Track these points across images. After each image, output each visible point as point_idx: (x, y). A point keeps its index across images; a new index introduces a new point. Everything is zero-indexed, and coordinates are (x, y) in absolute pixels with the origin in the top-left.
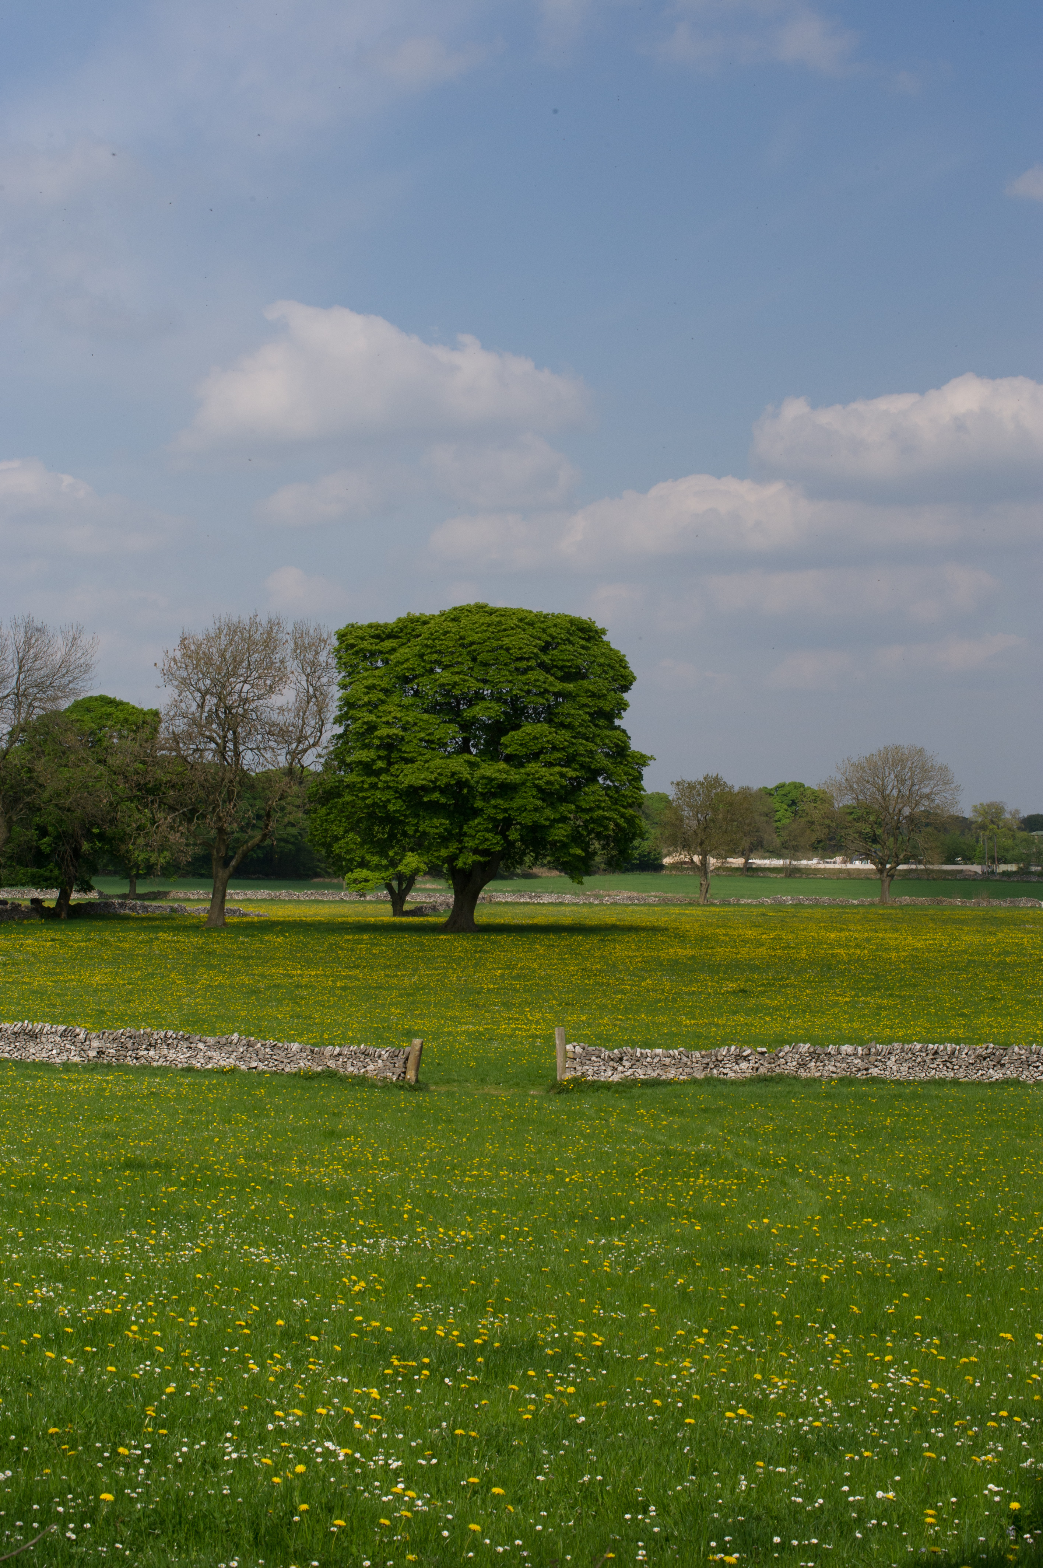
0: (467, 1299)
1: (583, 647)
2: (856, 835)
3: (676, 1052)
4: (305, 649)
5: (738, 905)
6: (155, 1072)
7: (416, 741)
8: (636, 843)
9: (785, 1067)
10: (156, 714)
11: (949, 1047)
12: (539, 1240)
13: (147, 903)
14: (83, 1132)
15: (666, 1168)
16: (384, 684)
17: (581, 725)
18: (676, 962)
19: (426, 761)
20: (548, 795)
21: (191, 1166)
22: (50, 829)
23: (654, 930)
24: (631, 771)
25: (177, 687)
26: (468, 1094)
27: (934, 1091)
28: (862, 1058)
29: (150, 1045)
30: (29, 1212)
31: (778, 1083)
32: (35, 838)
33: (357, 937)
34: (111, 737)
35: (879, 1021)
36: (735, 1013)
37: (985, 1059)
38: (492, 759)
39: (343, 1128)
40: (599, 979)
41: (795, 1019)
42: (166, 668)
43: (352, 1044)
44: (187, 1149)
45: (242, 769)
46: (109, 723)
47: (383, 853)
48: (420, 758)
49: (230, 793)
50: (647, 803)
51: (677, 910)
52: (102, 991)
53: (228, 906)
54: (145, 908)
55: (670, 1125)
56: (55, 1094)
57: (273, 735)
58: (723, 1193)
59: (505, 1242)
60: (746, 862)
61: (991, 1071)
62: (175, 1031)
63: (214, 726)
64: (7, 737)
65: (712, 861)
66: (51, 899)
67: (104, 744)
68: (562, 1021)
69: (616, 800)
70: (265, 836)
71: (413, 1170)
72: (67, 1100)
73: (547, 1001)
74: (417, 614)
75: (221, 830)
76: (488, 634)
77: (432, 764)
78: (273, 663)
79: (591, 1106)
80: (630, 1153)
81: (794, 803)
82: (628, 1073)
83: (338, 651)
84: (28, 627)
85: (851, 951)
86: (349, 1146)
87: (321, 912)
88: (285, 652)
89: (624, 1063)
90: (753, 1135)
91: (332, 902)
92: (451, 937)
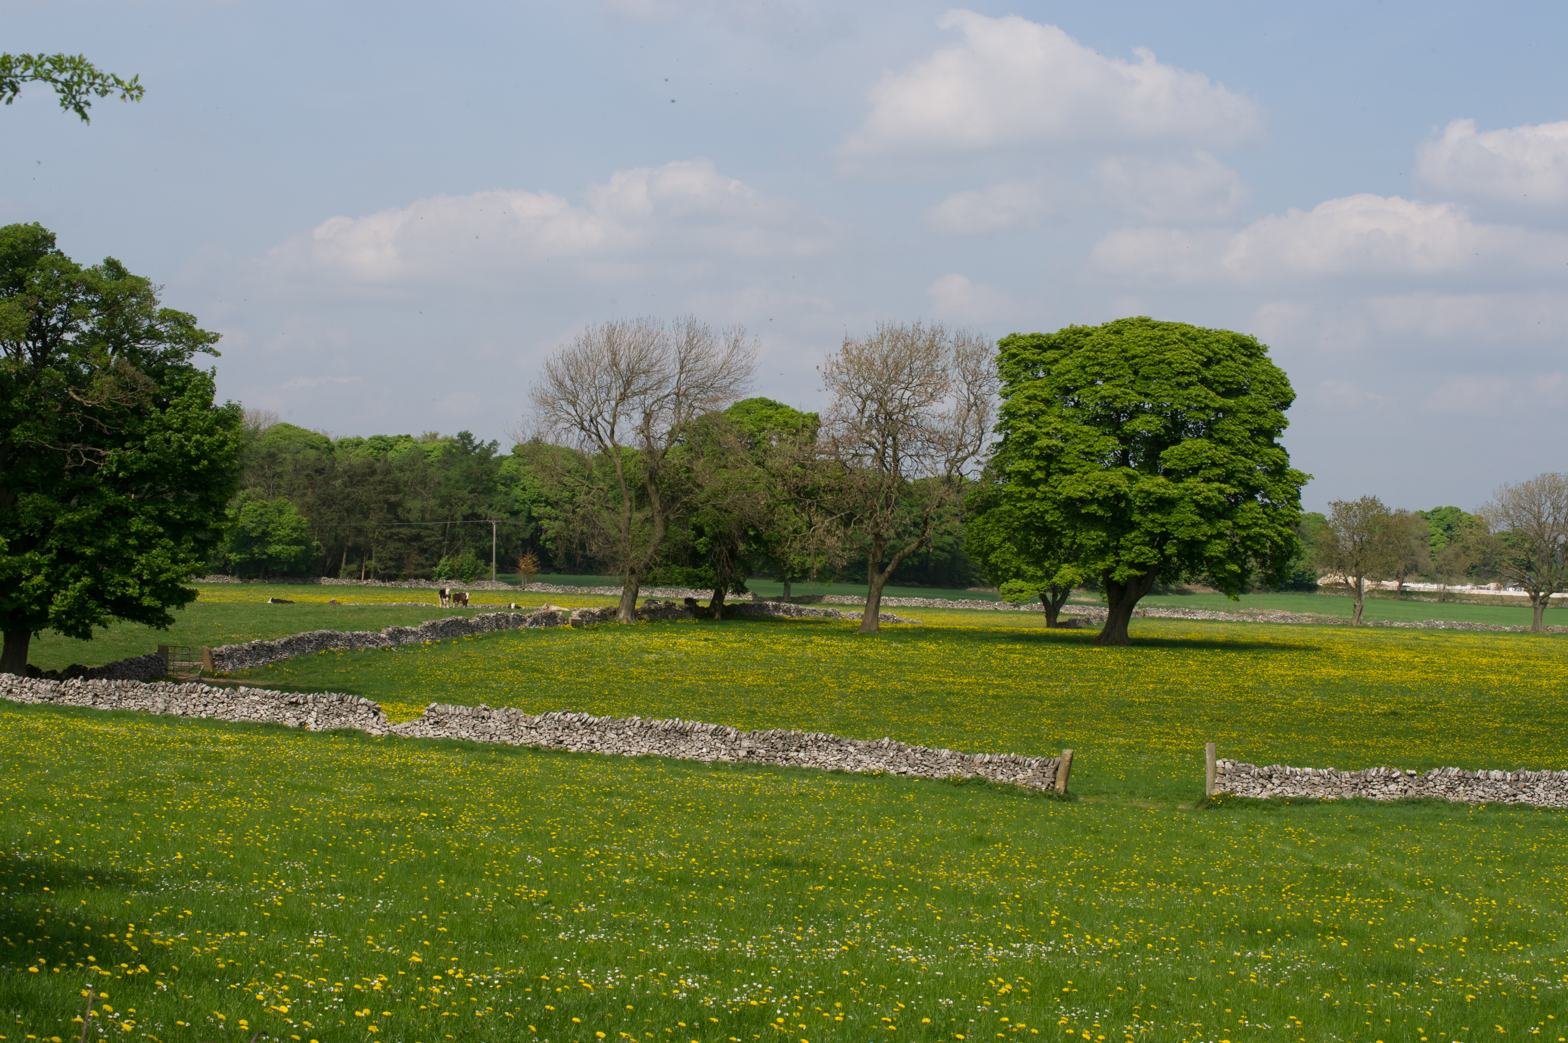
0: (1113, 1004)
1: (1244, 364)
2: (1511, 562)
3: (1326, 771)
4: (966, 357)
5: (1392, 628)
6: (804, 773)
7: (1075, 453)
8: (1291, 562)
9: (1434, 790)
10: (816, 417)
12: (1186, 950)
13: (801, 607)
14: (731, 830)
15: (1313, 886)
16: (1045, 394)
17: (1241, 442)
18: (1328, 682)
19: (1086, 473)
20: (1207, 511)
21: (837, 867)
22: (706, 529)
23: (1307, 649)
24: (1290, 490)
25: (838, 392)
26: (1116, 806)
28: (1510, 784)
29: (800, 747)
30: (676, 905)
31: (1426, 806)
32: (692, 537)
33: (1010, 646)
34: (771, 439)
35: (1528, 748)
36: (1385, 735)
38: (1150, 473)
39: (991, 836)
40: (1251, 697)
41: (1445, 743)
42: (828, 372)
43: (1002, 752)
44: (835, 850)
45: (901, 476)
46: (769, 425)
47: (1038, 564)
48: (1078, 469)
49: (888, 498)
50: (1304, 523)
51: (1330, 631)
52: (753, 691)
53: (882, 612)
54: (799, 612)
55: (1318, 843)
56: (704, 791)
57: (933, 442)
58: (1369, 912)
59: (1152, 950)
60: (1400, 586)
62: (827, 733)
63: (874, 432)
64: (666, 437)
65: (1367, 583)
66: (705, 600)
68: (1213, 737)
69: (1274, 518)
70: (921, 543)
71: (1060, 878)
72: (715, 798)
73: (1198, 717)
74: (1080, 326)
75: (878, 536)
76: (1150, 348)
77: (1090, 476)
78: (934, 371)
79: (1240, 822)
80: (1278, 869)
81: (1450, 527)
82: (1276, 791)
83: (1000, 360)
84: (690, 327)
85: (1503, 677)
86: (997, 852)
87: (975, 621)
88: (947, 359)
89: (1274, 780)
90: (1400, 856)
91: (986, 611)
92: (1104, 649)
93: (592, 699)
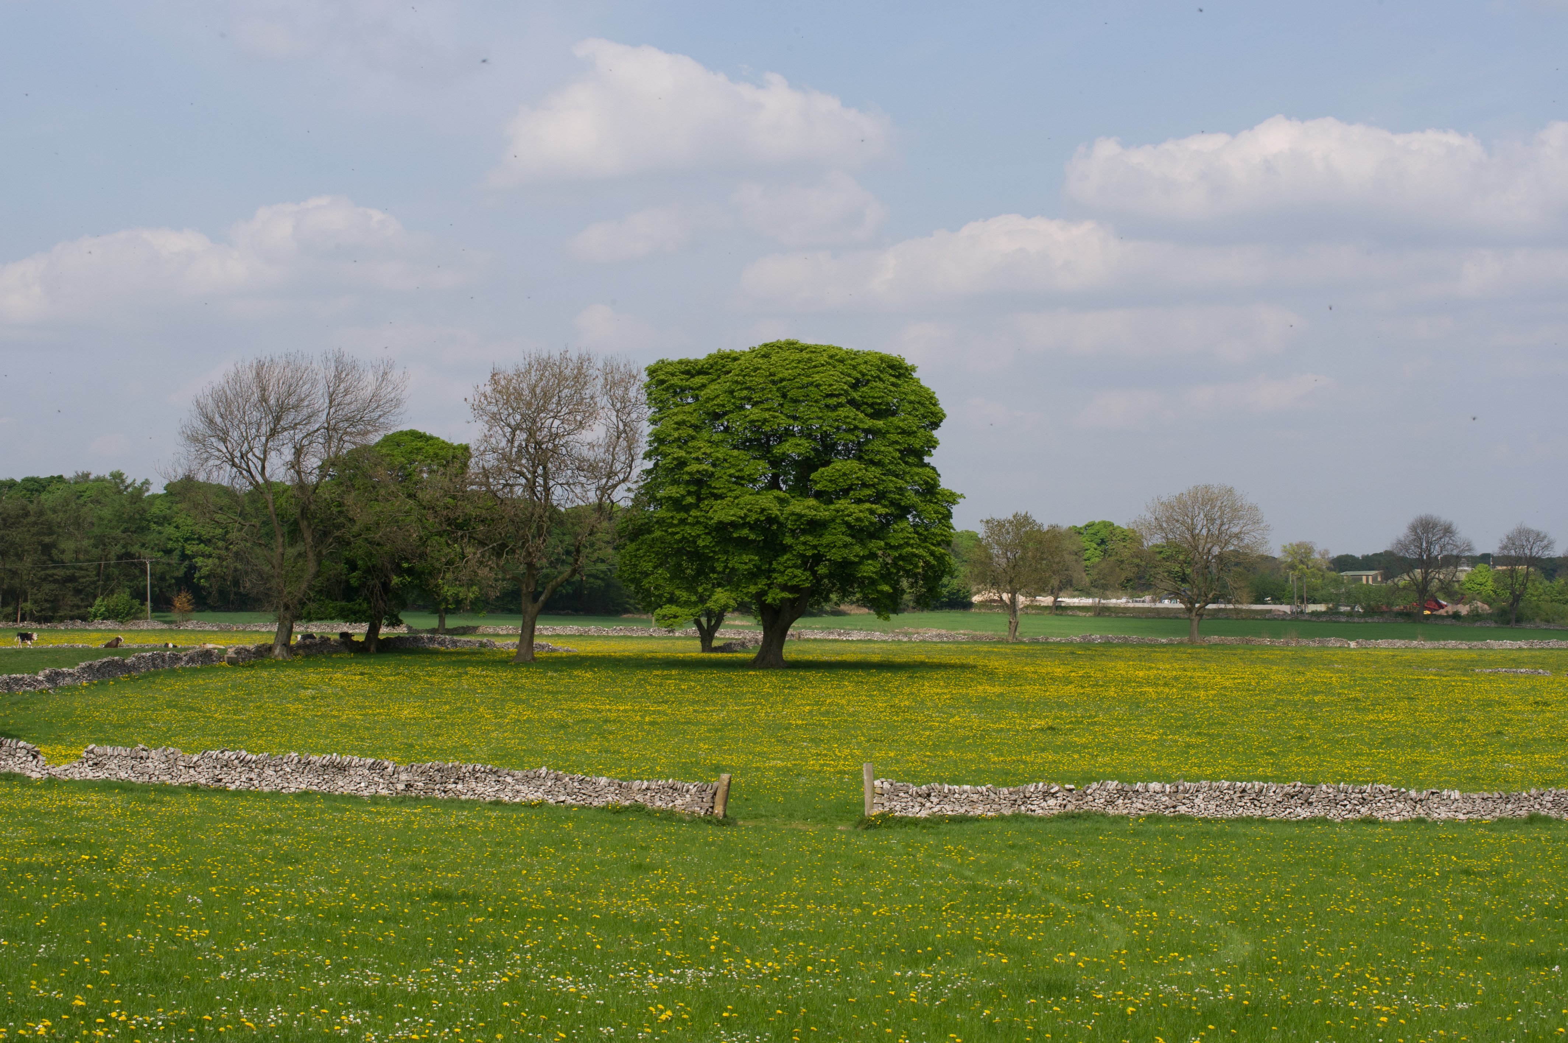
0: (773, 1027)
1: (893, 384)
2: (1166, 574)
3: (984, 789)
4: (614, 384)
5: (1047, 643)
6: (463, 805)
7: (725, 477)
8: (945, 580)
9: (1093, 804)
10: (466, 448)
11: (1257, 785)
12: (846, 971)
13: (456, 638)
14: (391, 864)
15: (973, 903)
16: (693, 420)
17: (891, 463)
18: (985, 700)
19: (736, 497)
20: (859, 533)
21: (497, 898)
22: (360, 563)
23: (963, 667)
24: (941, 510)
25: (487, 422)
26: (775, 829)
27: (1241, 829)
28: (1169, 796)
29: (458, 779)
30: (337, 941)
31: (1085, 820)
32: (345, 571)
33: (665, 672)
34: (421, 471)
35: (1187, 759)
36: (1043, 750)
37: (1292, 797)
38: (801, 495)
39: (651, 862)
40: (907, 716)
41: (1103, 757)
42: (477, 402)
43: (660, 778)
44: (495, 881)
45: (552, 506)
46: (420, 457)
47: (691, 589)
48: (729, 494)
49: (540, 528)
50: (955, 540)
51: (986, 648)
52: (410, 724)
53: (537, 641)
54: (454, 643)
55: (976, 861)
56: (363, 826)
57: (583, 470)
58: (1029, 927)
59: (811, 974)
60: (1055, 601)
61: (1299, 809)
62: (484, 764)
63: (524, 461)
64: (317, 471)
65: (1021, 599)
66: (360, 634)
67: (415, 478)
68: (871, 757)
69: (926, 538)
70: (574, 572)
71: (720, 903)
72: (375, 832)
73: (856, 737)
74: (728, 351)
75: (530, 566)
76: (798, 371)
77: (742, 500)
78: (582, 399)
79: (899, 842)
80: (938, 888)
81: (1103, 542)
82: (936, 809)
83: (648, 387)
84: (338, 361)
85: (1160, 689)
86: (657, 879)
87: (631, 647)
88: (595, 387)
89: (932, 799)
90: (1060, 870)
91: (641, 638)
92: (759, 673)
93: (250, 737)
